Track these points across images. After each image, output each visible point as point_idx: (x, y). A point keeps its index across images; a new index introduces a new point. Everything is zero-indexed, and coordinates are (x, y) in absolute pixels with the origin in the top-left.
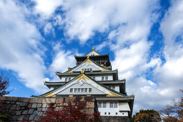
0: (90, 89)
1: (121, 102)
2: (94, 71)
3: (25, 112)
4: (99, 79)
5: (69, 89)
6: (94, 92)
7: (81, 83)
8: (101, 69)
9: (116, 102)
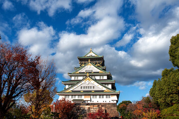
1: (113, 95)
2: (94, 72)
4: (98, 78)
5: (80, 87)
8: (99, 71)
9: (109, 95)
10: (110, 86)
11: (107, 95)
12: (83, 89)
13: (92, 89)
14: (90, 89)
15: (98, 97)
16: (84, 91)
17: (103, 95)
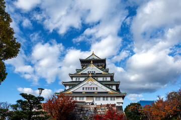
0: (97, 88)
1: (118, 97)
2: (97, 74)
3: (82, 112)
4: (100, 79)
5: (82, 88)
6: (99, 90)
7: (90, 84)
8: (102, 72)
9: (114, 97)
10: (114, 88)
11: (111, 97)
12: (85, 91)
13: (95, 91)
14: (92, 91)
15: (102, 99)
16: (86, 92)
17: (107, 97)
